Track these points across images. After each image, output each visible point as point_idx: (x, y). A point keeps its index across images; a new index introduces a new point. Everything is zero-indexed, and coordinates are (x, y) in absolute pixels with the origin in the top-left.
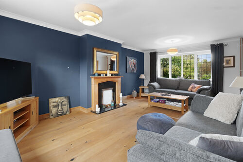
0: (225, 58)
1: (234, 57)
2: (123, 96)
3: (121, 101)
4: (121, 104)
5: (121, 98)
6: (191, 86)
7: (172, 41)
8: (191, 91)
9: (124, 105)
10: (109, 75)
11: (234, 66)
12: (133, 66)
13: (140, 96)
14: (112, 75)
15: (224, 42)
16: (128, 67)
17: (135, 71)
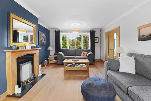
0: (95, 38)
1: (98, 38)
2: (42, 66)
3: (40, 72)
4: (40, 75)
5: (40, 69)
6: (82, 53)
7: (75, 24)
8: (83, 56)
9: (43, 75)
10: (28, 48)
11: (98, 42)
12: (43, 40)
13: (50, 64)
14: (32, 47)
15: (95, 30)
16: (40, 40)
17: (45, 44)
